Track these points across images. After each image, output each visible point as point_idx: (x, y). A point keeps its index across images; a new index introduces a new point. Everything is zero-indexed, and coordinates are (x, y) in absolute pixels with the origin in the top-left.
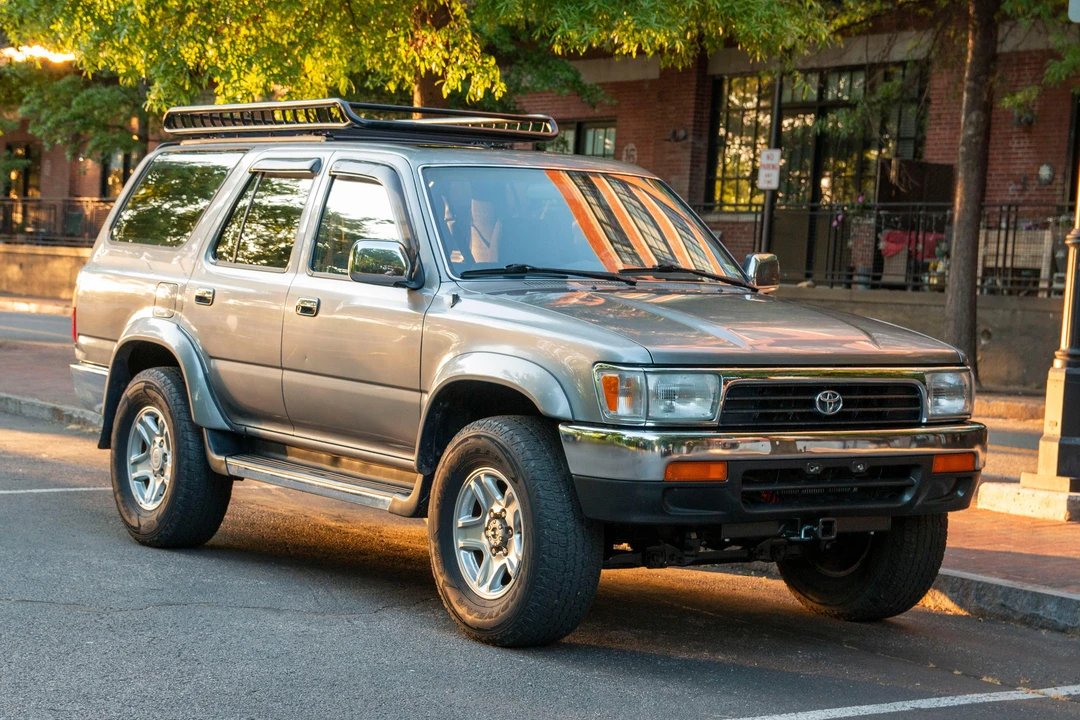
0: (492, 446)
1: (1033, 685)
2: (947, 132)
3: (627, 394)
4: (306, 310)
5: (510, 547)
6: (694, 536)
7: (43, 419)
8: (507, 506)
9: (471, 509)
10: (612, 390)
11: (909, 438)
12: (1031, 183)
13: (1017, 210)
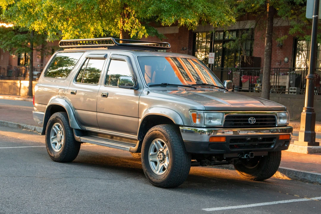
0: (160, 133)
1: (308, 197)
2: (259, 48)
3: (198, 118)
4: (104, 96)
5: (165, 160)
6: (214, 157)
7: (15, 128)
8: (164, 149)
9: (154, 150)
10: (195, 117)
11: (268, 130)
12: (282, 62)
13: (279, 70)
